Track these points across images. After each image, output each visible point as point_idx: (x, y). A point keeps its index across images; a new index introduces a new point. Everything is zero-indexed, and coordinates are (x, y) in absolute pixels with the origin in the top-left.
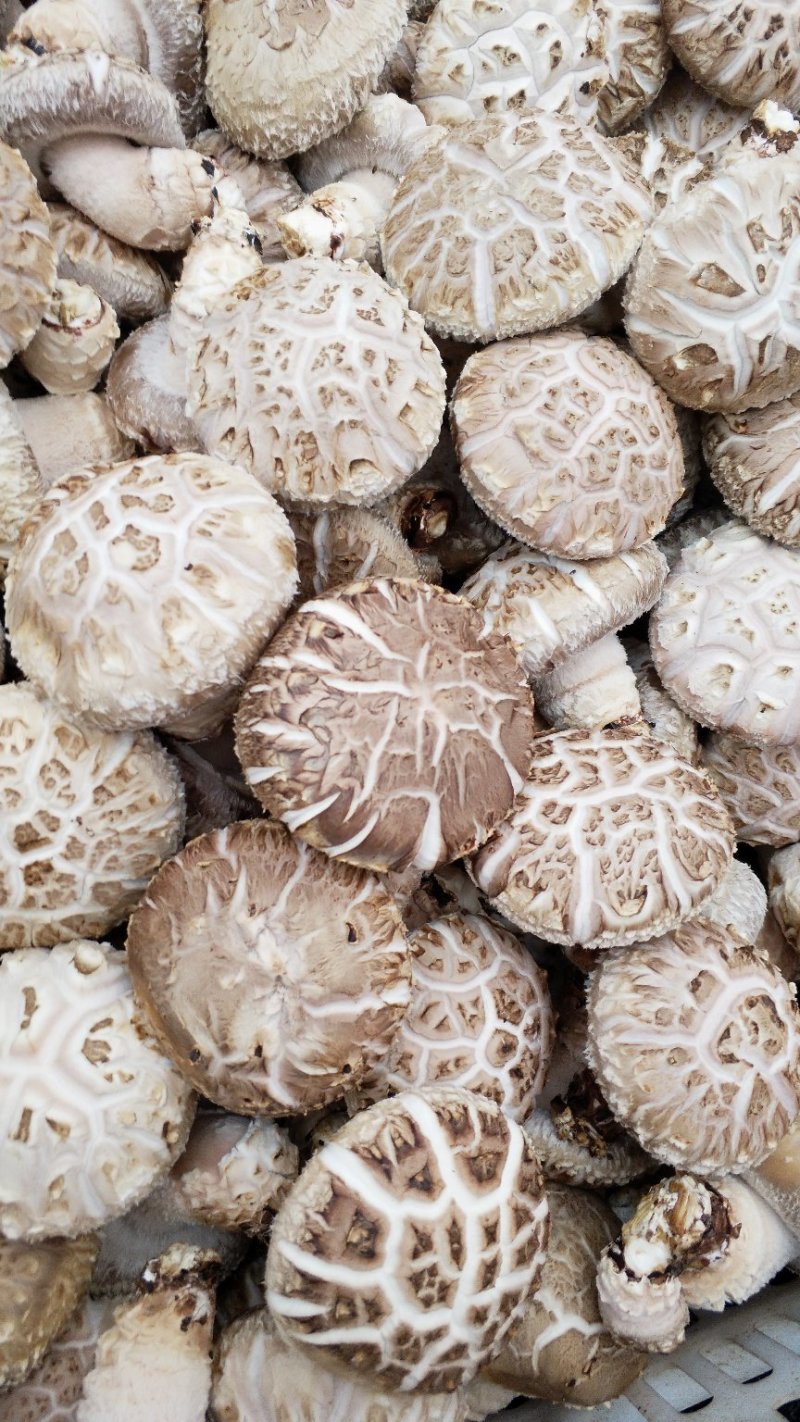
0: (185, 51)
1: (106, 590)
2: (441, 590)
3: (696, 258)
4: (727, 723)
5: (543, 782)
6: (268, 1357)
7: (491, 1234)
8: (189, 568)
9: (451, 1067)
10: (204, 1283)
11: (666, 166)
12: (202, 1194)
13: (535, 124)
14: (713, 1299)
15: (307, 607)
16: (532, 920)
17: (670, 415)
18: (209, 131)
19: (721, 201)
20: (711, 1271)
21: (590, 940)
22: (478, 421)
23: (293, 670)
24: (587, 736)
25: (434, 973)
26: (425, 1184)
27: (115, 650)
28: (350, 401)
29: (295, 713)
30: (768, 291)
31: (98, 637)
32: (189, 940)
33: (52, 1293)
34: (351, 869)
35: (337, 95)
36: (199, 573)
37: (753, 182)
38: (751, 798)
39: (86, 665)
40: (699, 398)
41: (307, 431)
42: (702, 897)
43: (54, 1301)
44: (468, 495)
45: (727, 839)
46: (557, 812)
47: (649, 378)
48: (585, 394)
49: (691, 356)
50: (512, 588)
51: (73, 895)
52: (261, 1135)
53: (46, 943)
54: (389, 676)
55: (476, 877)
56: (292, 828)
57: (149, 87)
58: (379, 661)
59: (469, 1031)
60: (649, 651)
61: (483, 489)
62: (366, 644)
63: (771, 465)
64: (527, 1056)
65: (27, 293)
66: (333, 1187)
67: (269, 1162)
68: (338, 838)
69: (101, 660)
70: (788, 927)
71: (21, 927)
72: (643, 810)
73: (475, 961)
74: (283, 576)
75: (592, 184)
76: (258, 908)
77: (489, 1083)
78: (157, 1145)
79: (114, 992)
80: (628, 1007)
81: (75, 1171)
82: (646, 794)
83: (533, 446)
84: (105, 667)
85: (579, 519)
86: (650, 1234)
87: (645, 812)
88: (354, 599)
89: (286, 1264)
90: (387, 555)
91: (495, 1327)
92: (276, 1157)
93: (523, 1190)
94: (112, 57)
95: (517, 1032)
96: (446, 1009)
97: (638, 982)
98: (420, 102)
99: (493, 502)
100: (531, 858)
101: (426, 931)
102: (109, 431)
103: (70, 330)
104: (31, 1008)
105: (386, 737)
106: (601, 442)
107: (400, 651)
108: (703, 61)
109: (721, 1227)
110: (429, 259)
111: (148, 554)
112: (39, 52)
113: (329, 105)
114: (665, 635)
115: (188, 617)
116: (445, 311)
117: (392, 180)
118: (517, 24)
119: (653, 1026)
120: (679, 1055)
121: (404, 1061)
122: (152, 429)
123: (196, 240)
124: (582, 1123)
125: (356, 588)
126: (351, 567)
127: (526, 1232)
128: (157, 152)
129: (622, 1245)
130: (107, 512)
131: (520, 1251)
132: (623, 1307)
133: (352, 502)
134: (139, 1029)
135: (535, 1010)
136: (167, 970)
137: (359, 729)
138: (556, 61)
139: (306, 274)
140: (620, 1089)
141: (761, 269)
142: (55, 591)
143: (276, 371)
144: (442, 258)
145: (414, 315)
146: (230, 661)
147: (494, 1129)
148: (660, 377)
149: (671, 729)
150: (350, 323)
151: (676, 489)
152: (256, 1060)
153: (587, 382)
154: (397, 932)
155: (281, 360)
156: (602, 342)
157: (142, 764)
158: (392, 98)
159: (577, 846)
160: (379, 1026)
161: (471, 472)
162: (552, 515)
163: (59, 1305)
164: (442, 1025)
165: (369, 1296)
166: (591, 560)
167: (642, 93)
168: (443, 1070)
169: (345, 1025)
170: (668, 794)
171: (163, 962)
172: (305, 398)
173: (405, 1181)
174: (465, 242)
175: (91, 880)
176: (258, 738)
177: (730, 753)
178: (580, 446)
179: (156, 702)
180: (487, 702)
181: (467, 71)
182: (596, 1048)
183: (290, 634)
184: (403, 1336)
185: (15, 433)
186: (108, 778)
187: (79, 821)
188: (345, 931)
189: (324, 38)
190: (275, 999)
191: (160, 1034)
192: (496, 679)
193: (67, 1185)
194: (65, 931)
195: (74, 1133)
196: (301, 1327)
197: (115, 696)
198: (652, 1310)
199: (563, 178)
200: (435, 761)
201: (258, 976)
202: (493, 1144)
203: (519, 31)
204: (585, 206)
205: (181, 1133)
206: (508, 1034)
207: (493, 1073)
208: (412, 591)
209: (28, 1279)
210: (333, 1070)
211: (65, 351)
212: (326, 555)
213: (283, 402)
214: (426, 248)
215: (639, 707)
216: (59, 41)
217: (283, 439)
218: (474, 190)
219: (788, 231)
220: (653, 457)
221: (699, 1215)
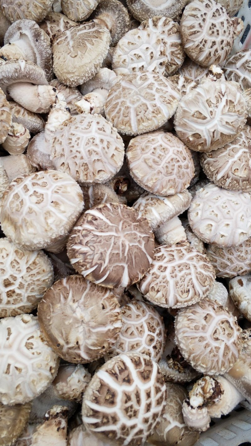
0: (47, 58)
1: (28, 210)
2: (125, 206)
3: (193, 110)
4: (212, 241)
5: (158, 260)
6: (84, 438)
7: (148, 395)
8: (52, 202)
9: (135, 346)
10: (64, 417)
11: (185, 84)
12: (62, 390)
13: (146, 75)
14: (217, 414)
15: (87, 212)
16: (157, 301)
17: (189, 153)
18: (54, 80)
19: (199, 94)
20: (216, 405)
21: (174, 306)
22: (133, 158)
23: (83, 230)
24: (170, 246)
25: (129, 318)
26: (128, 381)
27: (32, 227)
28: (97, 154)
29: (84, 242)
30: (214, 118)
31: (27, 223)
32: (55, 311)
33: (18, 421)
34: (103, 288)
35: (90, 69)
36: (55, 203)
37: (207, 88)
38: (221, 263)
39: (23, 232)
40: (197, 148)
41: (85, 162)
42: (206, 292)
43: (18, 424)
44: (132, 179)
45: (213, 274)
46: (162, 269)
47: (183, 143)
48: (164, 149)
49: (194, 136)
51: (21, 300)
52: (79, 370)
53: (14, 315)
54: (111, 230)
55: (140, 289)
56: (85, 276)
57: (37, 69)
58: (108, 226)
59: (140, 335)
60: (188, 221)
61: (136, 177)
62: (104, 222)
63: (219, 166)
64: (158, 342)
65: (4, 127)
66: (101, 383)
67: (82, 378)
68: (98, 278)
69: (28, 230)
70: (235, 302)
71: (6, 310)
72: (187, 266)
73: (141, 314)
74: (79, 203)
75: (163, 90)
76: (75, 300)
77: (147, 351)
78: (48, 374)
79: (34, 328)
80: (186, 325)
81: (24, 382)
82: (188, 262)
83: (150, 164)
84: (29, 231)
85: (164, 184)
86: (197, 394)
88: (100, 209)
89: (88, 407)
90: (110, 197)
91: (151, 425)
92: (84, 377)
93: (158, 382)
94: (26, 61)
95: (154, 335)
96: (133, 329)
97: (189, 318)
98: (114, 69)
99: (139, 181)
100: (156, 282)
101: (126, 306)
102: (28, 165)
103: (16, 137)
104: (9, 334)
105: (111, 248)
106: (169, 162)
107: (114, 223)
108: (194, 55)
109: (218, 391)
110: (118, 113)
111: (40, 199)
112: (6, 60)
113: (88, 71)
114: (192, 216)
115: (52, 216)
116: (123, 127)
117: (107, 91)
119: (194, 330)
120: (202, 339)
121: (121, 345)
122: (41, 164)
123: (52, 110)
124: (176, 362)
125: (101, 206)
126: (100, 200)
127: (159, 395)
128: (40, 87)
129: (189, 399)
130: (28, 187)
131: (158, 400)
132: (190, 417)
133: (99, 182)
134: (42, 339)
135: (160, 328)
136: (49, 320)
137: (103, 246)
138: (152, 57)
139: (83, 118)
140: (185, 350)
141: (211, 112)
142: (14, 210)
143: (76, 146)
144: (122, 112)
145: (115, 129)
146: (65, 228)
147: (148, 364)
148: (186, 143)
149: (196, 244)
150: (96, 132)
151: (192, 174)
152: (77, 346)
153: (165, 145)
154: (117, 306)
155: (77, 143)
156: (168, 134)
157: (40, 260)
158: (106, 69)
159: (169, 278)
160: (113, 334)
161: (132, 172)
162: (156, 183)
163: (20, 425)
165: (113, 415)
166: (169, 196)
167: (178, 64)
168: (133, 347)
169: (102, 334)
170: (195, 262)
171: (48, 318)
172: (84, 153)
173: (122, 380)
174: (128, 108)
175: (26, 295)
176: (74, 250)
177: (214, 250)
178: (163, 163)
179: (44, 241)
180: (140, 237)
181: (127, 61)
182: (178, 338)
183: (82, 220)
184: (123, 428)
186: (31, 264)
187: (22, 277)
188: (101, 306)
189: (86, 54)
190: (82, 327)
191: (48, 340)
192: (142, 230)
193: (21, 387)
194: (19, 311)
195: (23, 371)
196: (93, 426)
197: (32, 240)
198: (199, 417)
199: (154, 89)
200: (126, 254)
201: (76, 320)
202: (148, 368)
203: (141, 49)
204: (161, 97)
205: (55, 370)
206: (152, 336)
207: (148, 348)
208: (117, 206)
209: (10, 417)
210: (99, 348)
211: (15, 142)
212: (92, 197)
213: (78, 155)
214: (117, 110)
215: (186, 238)
216: (11, 57)
217: (78, 165)
218: (130, 93)
219: (218, 101)
220: (185, 165)
221: (211, 387)
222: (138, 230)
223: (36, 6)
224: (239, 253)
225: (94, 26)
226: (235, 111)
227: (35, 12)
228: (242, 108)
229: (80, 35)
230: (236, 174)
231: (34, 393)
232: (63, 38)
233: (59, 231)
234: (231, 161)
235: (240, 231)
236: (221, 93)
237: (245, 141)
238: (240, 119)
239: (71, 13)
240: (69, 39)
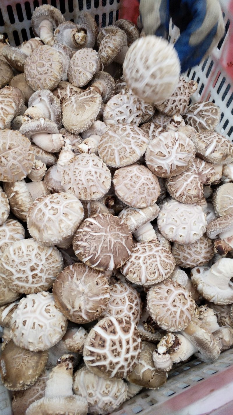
0: (58, 115)
1: (48, 219)
2: (112, 215)
3: (156, 150)
4: (174, 240)
5: (135, 252)
6: (85, 375)
7: (128, 343)
8: (64, 214)
9: (119, 312)
10: (71, 361)
11: (155, 129)
12: (69, 344)
13: (125, 127)
14: (177, 360)
15: (86, 220)
16: (134, 280)
17: (156, 179)
18: (63, 128)
19: (160, 140)
20: (176, 353)
21: (145, 283)
22: (117, 183)
23: (83, 231)
24: (144, 243)
25: (115, 293)
26: (114, 332)
27: (50, 230)
28: (93, 181)
29: (84, 239)
30: (171, 156)
31: (47, 227)
32: (65, 286)
33: (39, 364)
34: (97, 270)
35: (88, 122)
36: (66, 214)
37: (166, 136)
38: (184, 257)
39: (44, 233)
40: (161, 176)
41: (85, 187)
42: (168, 274)
44: (117, 197)
45: (173, 262)
46: (137, 258)
47: (151, 172)
48: (138, 177)
49: (158, 168)
50: (128, 214)
51: (41, 281)
52: (81, 331)
53: (36, 292)
54: (102, 232)
55: (122, 272)
56: (84, 262)
57: (52, 124)
58: (100, 229)
59: (123, 304)
60: (157, 226)
61: (119, 196)
62: (97, 226)
63: (177, 187)
64: (136, 310)
65: (30, 164)
66: (96, 334)
67: (83, 336)
68: (93, 263)
69: (47, 232)
70: (195, 285)
71: (31, 288)
72: (154, 256)
73: (123, 290)
74: (81, 214)
75: (136, 138)
76: (78, 279)
77: (128, 316)
78: (60, 330)
79: (50, 300)
80: (154, 297)
81: (44, 335)
82: (155, 253)
83: (128, 187)
85: (138, 200)
86: (162, 345)
87: (155, 257)
88: (95, 217)
89: (87, 350)
90: (102, 209)
91: (130, 363)
92: (85, 335)
93: (135, 335)
94: (44, 119)
95: (133, 305)
96: (118, 300)
97: (156, 292)
98: (105, 121)
99: (122, 198)
100: (133, 267)
101: (113, 285)
102: (45, 188)
103: (37, 169)
104: (34, 303)
105: (102, 243)
106: (141, 186)
107: (104, 227)
108: (161, 109)
109: (177, 343)
110: (107, 153)
111: (56, 212)
112: (31, 118)
113: (86, 124)
114: (160, 222)
115: (63, 223)
116: (110, 163)
117: (100, 137)
118: (122, 106)
119: (159, 300)
120: (165, 306)
121: (110, 311)
122: (54, 188)
123: (62, 151)
124: (149, 326)
125: (95, 216)
126: (95, 212)
127: (136, 344)
128: (53, 135)
129: (157, 348)
130: (48, 204)
131: (135, 347)
132: (158, 361)
133: (94, 200)
134: (56, 307)
135: (137, 301)
136: (61, 293)
137: (96, 242)
138: (131, 112)
139: (83, 158)
141: (169, 152)
142: (38, 220)
143: (78, 176)
144: (109, 153)
145: (105, 164)
146: (72, 230)
147: (128, 323)
148: (153, 172)
149: (164, 242)
150: (92, 167)
151: (158, 193)
152: (79, 310)
153: (138, 174)
154: (107, 283)
155: (79, 174)
156: (141, 166)
157: (55, 253)
158: (99, 122)
159: (142, 264)
160: (104, 302)
161: (117, 193)
162: (133, 200)
163: (41, 366)
164: (117, 303)
165: (104, 355)
166: (142, 208)
167: (150, 115)
168: (118, 313)
169: (97, 302)
170: (160, 253)
171: (60, 291)
172: (84, 181)
173: (110, 332)
174: (113, 150)
175: (45, 277)
176: (77, 245)
177: (178, 247)
178: (137, 187)
179: (58, 239)
180: (122, 236)
181: (113, 115)
182: (148, 306)
183: (83, 225)
184: (111, 363)
185: (27, 190)
186: (48, 256)
187: (43, 265)
188: (96, 283)
189: (85, 113)
190: (83, 297)
191: (60, 307)
192: (124, 232)
193: (42, 338)
194: (40, 289)
195: (44, 327)
196: (91, 362)
197: (50, 238)
198: (164, 361)
199: (131, 137)
200: (112, 248)
201: (79, 292)
202: (128, 325)
203: (123, 108)
204: (135, 142)
205: (65, 328)
206: (131, 305)
207: (128, 313)
208: (106, 215)
209: (34, 361)
210: (95, 311)
211: (36, 173)
212: (90, 210)
213: (80, 182)
214: (106, 151)
215: (156, 238)
216: (34, 116)
217: (80, 189)
218: (114, 140)
219: (173, 145)
220: (152, 188)
221: (172, 340)
222: (120, 231)
223: (51, 80)
224: (195, 249)
225: (90, 93)
226: (185, 151)
227: (50, 84)
228: (191, 148)
229: (81, 100)
230: (189, 192)
231: (51, 343)
232: (69, 102)
233: (69, 232)
234: (185, 184)
235: (194, 232)
236: (175, 139)
237: (196, 169)
238: (189, 156)
239: (75, 82)
240: (73, 103)
